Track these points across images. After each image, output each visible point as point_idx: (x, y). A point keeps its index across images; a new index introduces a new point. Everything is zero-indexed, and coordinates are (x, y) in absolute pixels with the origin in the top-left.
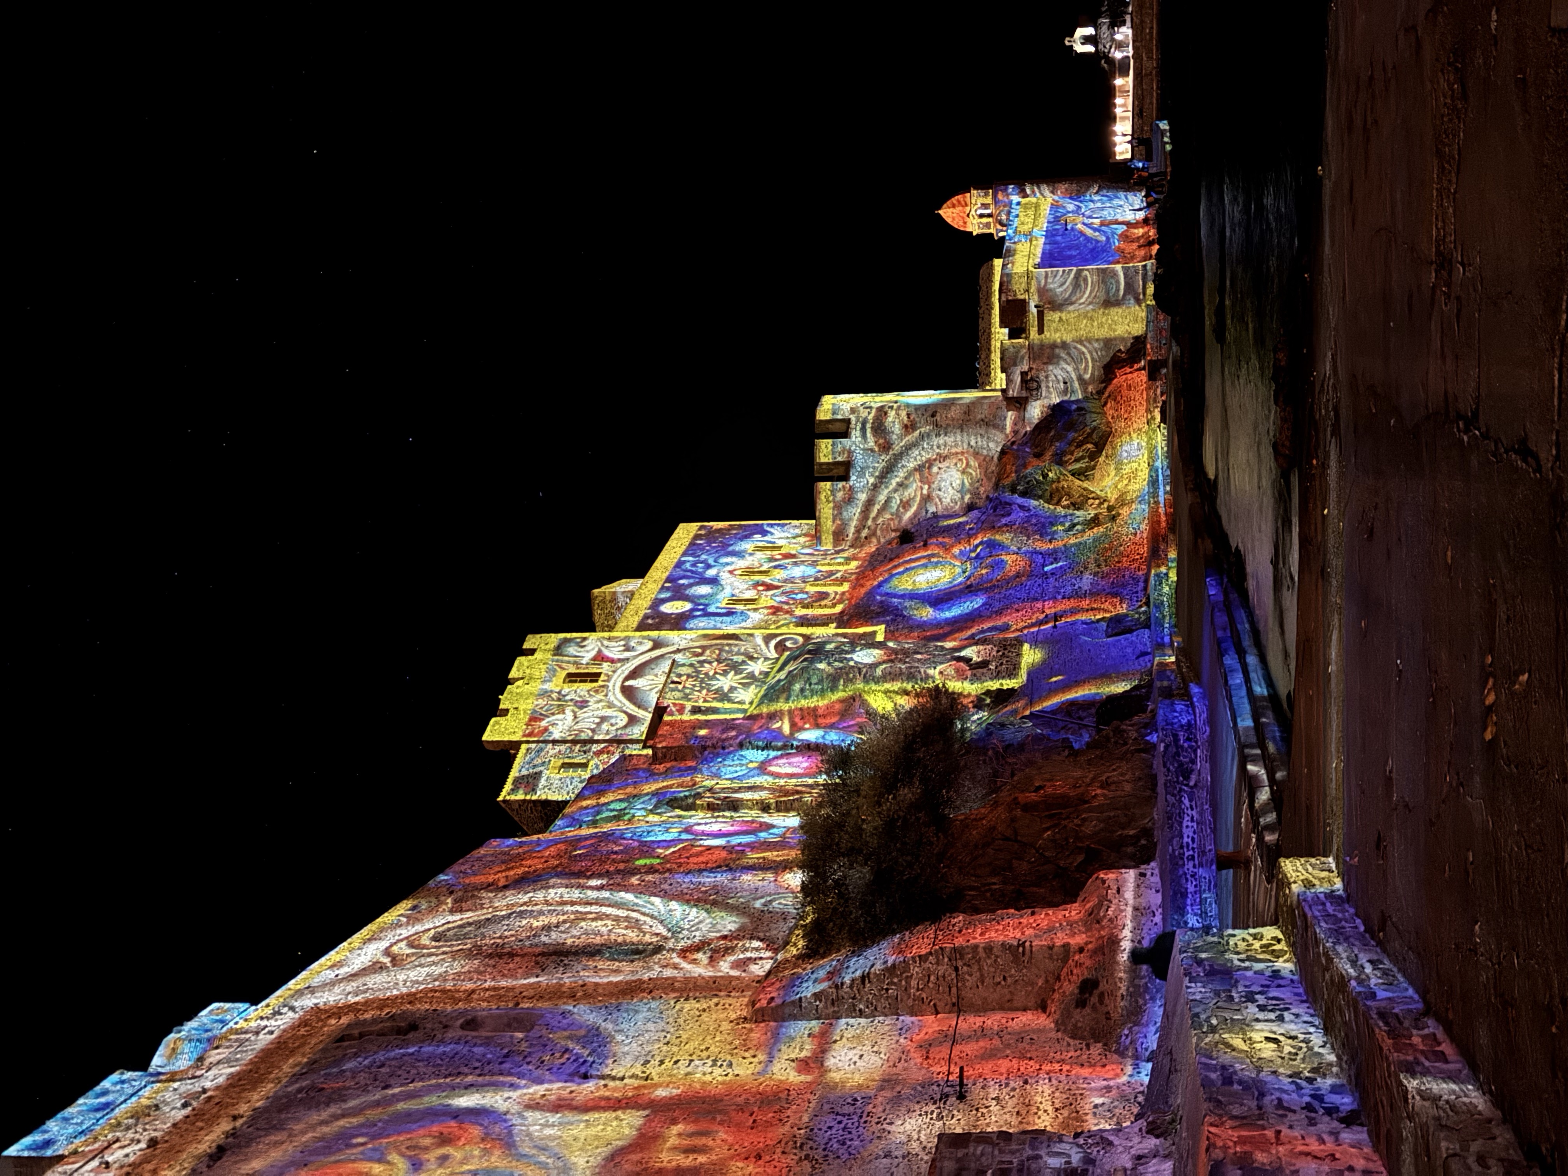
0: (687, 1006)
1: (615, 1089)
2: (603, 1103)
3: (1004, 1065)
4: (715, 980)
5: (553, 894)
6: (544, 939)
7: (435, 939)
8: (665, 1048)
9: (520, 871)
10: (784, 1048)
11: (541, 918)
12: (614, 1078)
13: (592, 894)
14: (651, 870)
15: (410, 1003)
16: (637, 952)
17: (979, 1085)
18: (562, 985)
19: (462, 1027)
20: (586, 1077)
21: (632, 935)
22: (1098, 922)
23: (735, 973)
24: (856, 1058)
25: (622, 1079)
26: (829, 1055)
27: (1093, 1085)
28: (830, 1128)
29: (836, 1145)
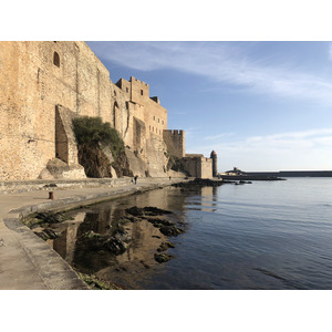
28: (20, 115)
29: (13, 115)
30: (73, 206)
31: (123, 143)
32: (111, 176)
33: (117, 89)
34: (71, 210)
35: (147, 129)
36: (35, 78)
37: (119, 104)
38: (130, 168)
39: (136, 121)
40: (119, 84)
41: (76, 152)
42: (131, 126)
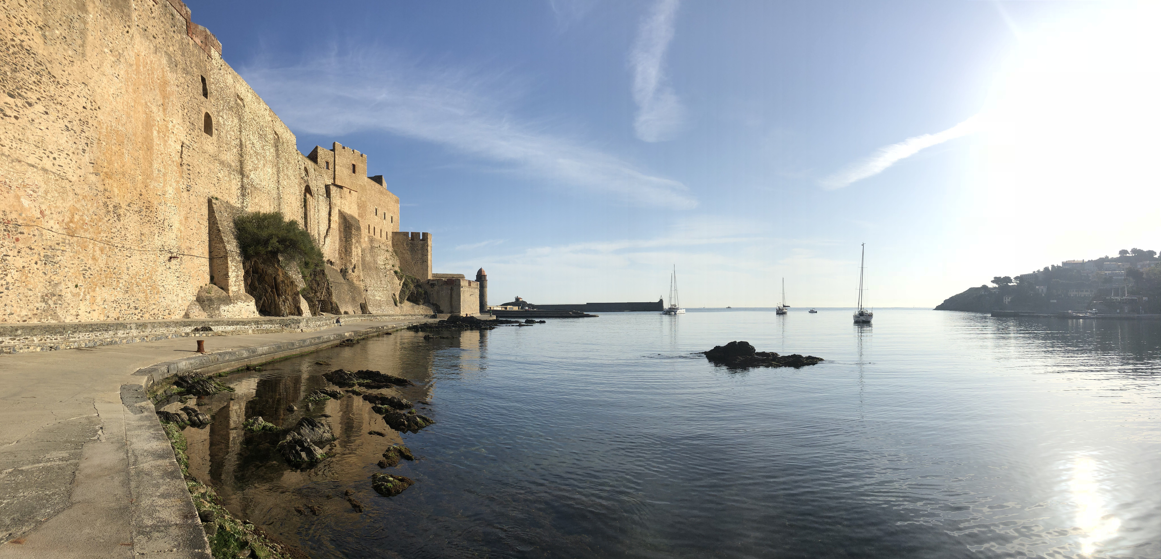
22: (236, 298)
28: (157, 218)
29: (147, 219)
30: (236, 365)
31: (321, 255)
32: (300, 313)
33: (310, 164)
34: (232, 373)
35: (364, 232)
36: (177, 158)
37: (314, 189)
38: (334, 299)
39: (343, 216)
40: (313, 157)
41: (242, 273)
42: (335, 225)
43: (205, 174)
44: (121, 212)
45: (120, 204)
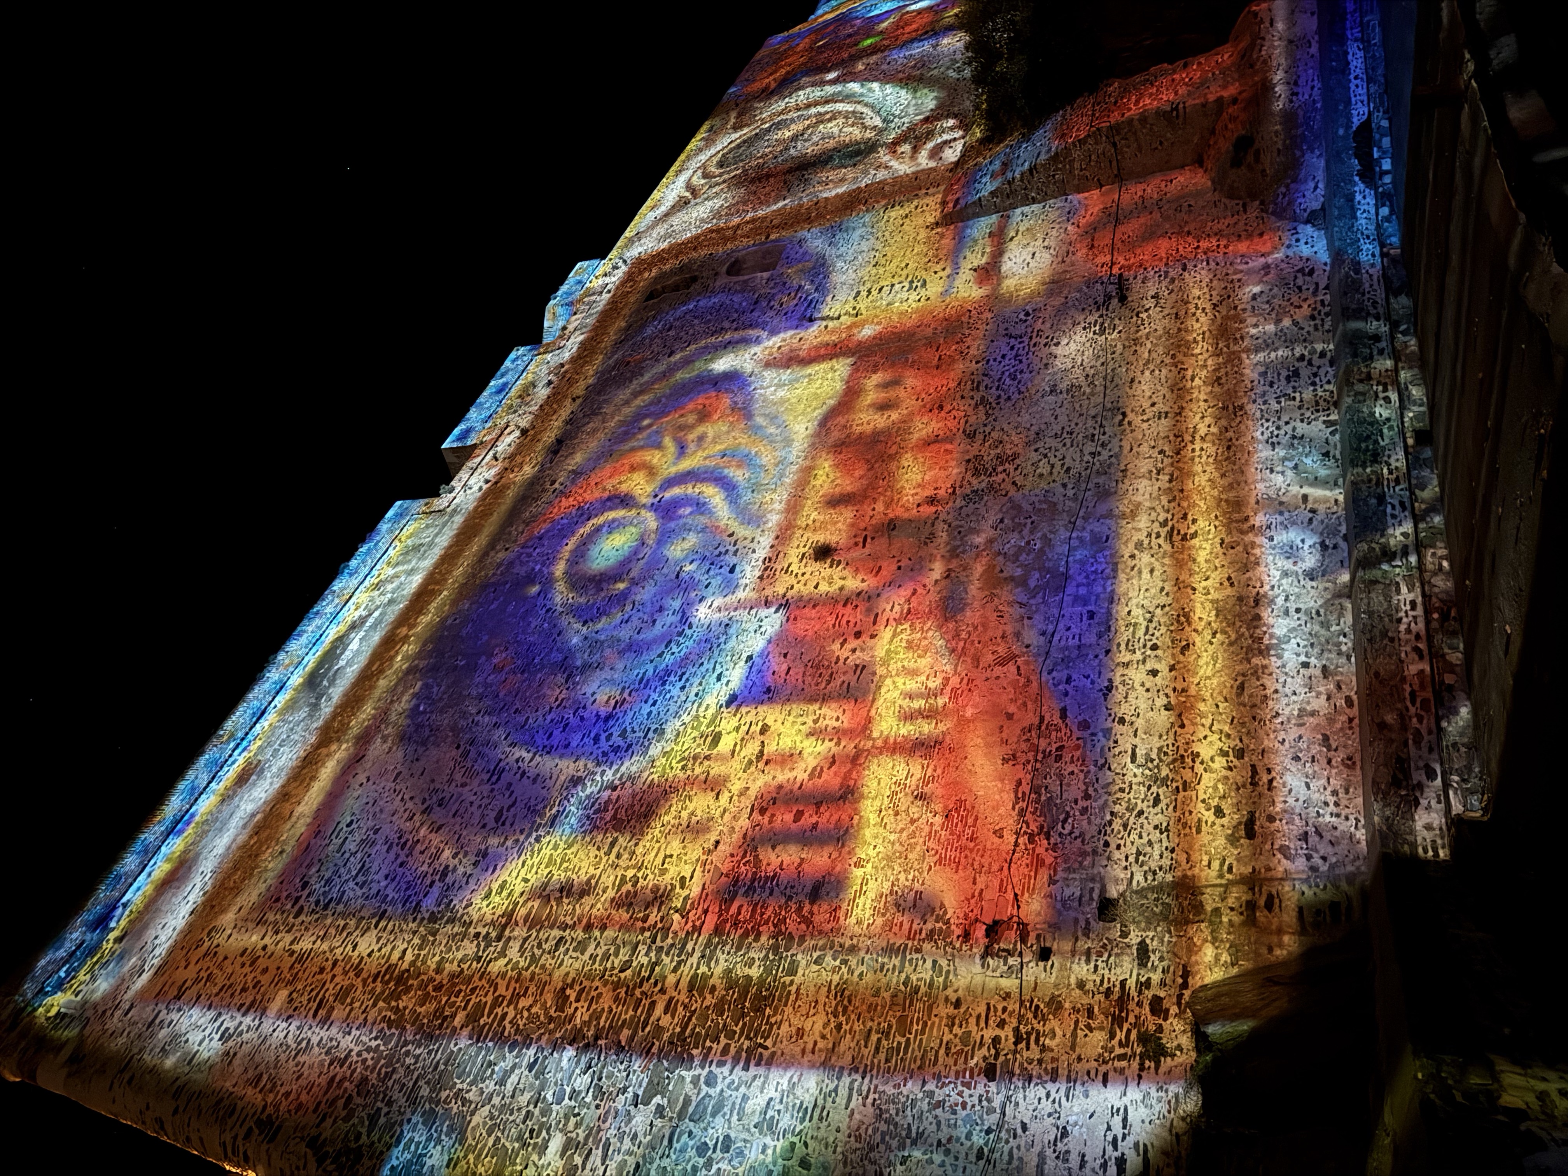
0: (893, 214)
1: (833, 331)
2: (822, 352)
3: (1164, 246)
4: (916, 175)
5: (802, 96)
6: (792, 151)
7: (721, 165)
8: (874, 271)
9: (783, 71)
10: (968, 254)
11: (793, 126)
12: (832, 319)
13: (830, 90)
14: (874, 50)
15: (695, 249)
16: (858, 153)
17: (1140, 278)
18: (801, 206)
19: (729, 273)
20: (811, 320)
21: (856, 133)
22: (1252, 66)
23: (932, 164)
24: (1029, 259)
25: (838, 318)
26: (1005, 258)
27: (1251, 264)
28: (1003, 357)
29: (1008, 381)
43: (879, 246)
44: (989, 455)
45: (968, 461)
